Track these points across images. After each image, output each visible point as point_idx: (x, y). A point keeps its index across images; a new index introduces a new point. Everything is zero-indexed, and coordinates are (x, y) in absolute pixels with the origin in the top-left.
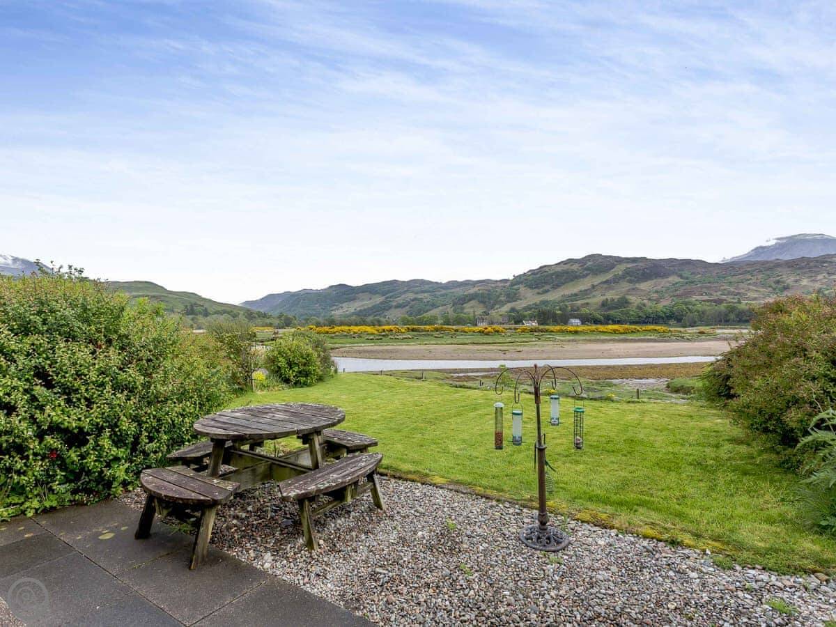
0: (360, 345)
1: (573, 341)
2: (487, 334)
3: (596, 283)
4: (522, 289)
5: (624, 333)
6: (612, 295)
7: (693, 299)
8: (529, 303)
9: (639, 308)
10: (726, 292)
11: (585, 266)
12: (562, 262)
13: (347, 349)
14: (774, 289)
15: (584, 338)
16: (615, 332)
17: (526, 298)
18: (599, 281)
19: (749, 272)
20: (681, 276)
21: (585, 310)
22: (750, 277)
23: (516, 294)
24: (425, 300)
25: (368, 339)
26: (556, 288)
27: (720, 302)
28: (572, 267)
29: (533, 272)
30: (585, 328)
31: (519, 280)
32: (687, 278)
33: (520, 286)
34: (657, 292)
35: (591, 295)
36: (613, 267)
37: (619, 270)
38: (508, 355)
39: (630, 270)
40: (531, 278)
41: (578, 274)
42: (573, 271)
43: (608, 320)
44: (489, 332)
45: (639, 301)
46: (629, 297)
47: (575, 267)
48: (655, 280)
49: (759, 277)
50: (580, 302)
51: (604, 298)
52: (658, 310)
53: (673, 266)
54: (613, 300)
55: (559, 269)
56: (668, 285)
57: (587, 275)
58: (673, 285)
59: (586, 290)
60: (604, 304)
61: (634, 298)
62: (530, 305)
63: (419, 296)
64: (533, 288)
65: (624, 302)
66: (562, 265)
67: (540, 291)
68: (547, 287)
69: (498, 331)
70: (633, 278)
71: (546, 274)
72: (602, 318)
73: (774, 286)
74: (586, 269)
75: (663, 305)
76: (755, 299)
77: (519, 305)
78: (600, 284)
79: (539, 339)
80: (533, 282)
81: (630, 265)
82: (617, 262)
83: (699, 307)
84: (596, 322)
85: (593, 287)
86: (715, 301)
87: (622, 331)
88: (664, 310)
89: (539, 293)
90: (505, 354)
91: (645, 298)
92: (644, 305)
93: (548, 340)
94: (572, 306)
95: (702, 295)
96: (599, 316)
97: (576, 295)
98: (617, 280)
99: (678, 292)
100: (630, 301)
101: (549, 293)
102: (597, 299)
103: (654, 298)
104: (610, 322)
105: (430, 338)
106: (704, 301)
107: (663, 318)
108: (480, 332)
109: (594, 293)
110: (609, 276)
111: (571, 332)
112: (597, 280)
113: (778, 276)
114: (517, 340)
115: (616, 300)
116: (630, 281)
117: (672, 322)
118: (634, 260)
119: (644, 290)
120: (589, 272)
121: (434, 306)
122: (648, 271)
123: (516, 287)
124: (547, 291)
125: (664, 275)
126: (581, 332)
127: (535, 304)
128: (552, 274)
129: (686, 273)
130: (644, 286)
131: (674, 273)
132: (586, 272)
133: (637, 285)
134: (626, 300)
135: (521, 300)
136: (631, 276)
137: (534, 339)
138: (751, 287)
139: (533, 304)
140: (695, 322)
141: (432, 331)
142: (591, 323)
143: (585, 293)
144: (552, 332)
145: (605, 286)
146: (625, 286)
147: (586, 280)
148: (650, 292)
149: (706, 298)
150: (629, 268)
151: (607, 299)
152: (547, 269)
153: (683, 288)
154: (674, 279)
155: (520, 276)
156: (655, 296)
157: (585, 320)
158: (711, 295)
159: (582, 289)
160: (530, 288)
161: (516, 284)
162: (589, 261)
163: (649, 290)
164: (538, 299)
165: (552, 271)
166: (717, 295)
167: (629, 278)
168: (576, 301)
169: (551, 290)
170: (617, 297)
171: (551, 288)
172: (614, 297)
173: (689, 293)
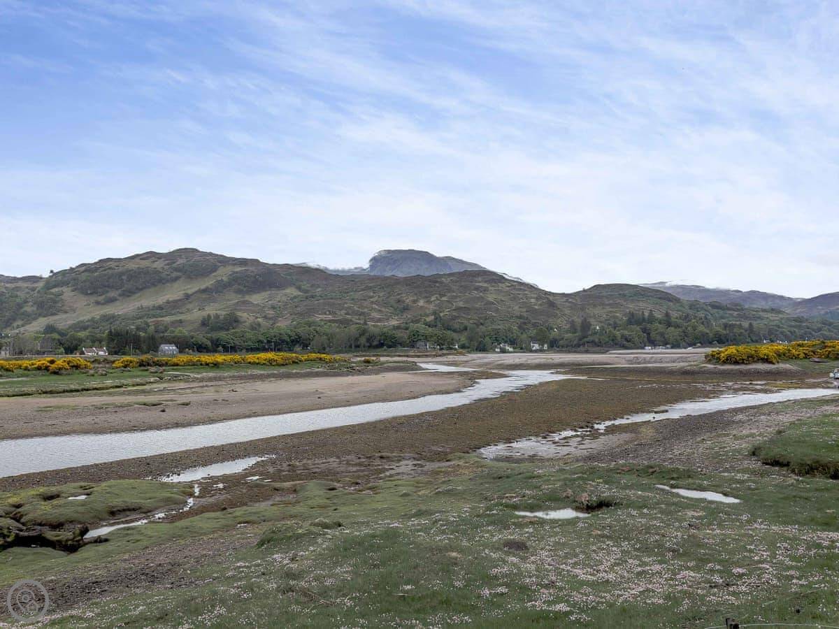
2: (56, 373)
3: (190, 292)
4: (67, 293)
5: (283, 365)
6: (214, 310)
7: (318, 318)
8: (81, 319)
9: (253, 328)
10: (350, 312)
11: (174, 265)
12: (137, 256)
14: (395, 310)
16: (271, 363)
17: (74, 311)
18: (196, 289)
19: (371, 288)
20: (299, 288)
21: (184, 331)
22: (372, 294)
23: (55, 302)
26: (129, 296)
27: (345, 323)
28: (155, 265)
29: (86, 268)
30: (184, 358)
31: (62, 278)
32: (306, 292)
33: (65, 289)
34: (273, 308)
35: (184, 310)
36: (214, 269)
37: (223, 273)
39: (238, 275)
40: (84, 276)
41: (163, 275)
42: (156, 272)
43: (216, 346)
44: (60, 369)
45: (252, 319)
46: (239, 314)
47: (159, 265)
48: (269, 292)
49: (381, 295)
50: (168, 319)
51: (205, 314)
52: (282, 332)
53: (290, 274)
54: (217, 316)
55: (132, 266)
56: (284, 299)
57: (177, 279)
58: (291, 299)
59: (175, 301)
60: (204, 323)
61: (245, 315)
62: (82, 322)
64: (87, 294)
65: (232, 321)
66: (137, 260)
67: (101, 299)
68: (112, 294)
69: (77, 367)
70: (242, 288)
71: (110, 272)
72: (209, 343)
73: (396, 306)
74: (176, 270)
75: (284, 325)
76: (379, 320)
77: (63, 321)
78: (196, 292)
79: (161, 379)
80: (88, 283)
81: (238, 269)
82: (220, 262)
83: (326, 329)
84: (201, 348)
85: (187, 297)
86: (341, 322)
87: (280, 361)
88: (289, 331)
89: (98, 303)
91: (258, 315)
92: (259, 325)
93: (175, 379)
94: (157, 324)
95: (325, 314)
96: (205, 340)
97: (160, 308)
98: (221, 287)
99: (299, 309)
100: (242, 320)
101: (118, 303)
102: (195, 314)
103: (271, 316)
104: (220, 348)
106: (330, 321)
107: (287, 343)
109: (190, 306)
110: (208, 282)
112: (193, 287)
113: (399, 294)
115: (221, 317)
116: (239, 292)
117: (298, 348)
118: (243, 262)
119: (258, 305)
120: (179, 274)
122: (261, 279)
123: (55, 290)
124: (112, 300)
125: (280, 287)
127: (92, 320)
128: (122, 274)
129: (306, 286)
130: (257, 299)
131: (291, 284)
132: (175, 274)
133: (247, 298)
134: (236, 317)
135: (66, 312)
136: (239, 284)
138: (374, 306)
139: (88, 321)
140: (324, 349)
142: (193, 351)
143: (174, 306)
145: (204, 296)
146: (232, 298)
147: (176, 285)
148: (264, 307)
149: (330, 317)
150: (237, 272)
151: (209, 316)
152: (113, 265)
153: (305, 303)
154: (291, 291)
155: (63, 273)
156: (271, 313)
157: (183, 345)
158: (336, 314)
159: (171, 299)
160: (83, 293)
161: (55, 286)
162: (181, 258)
163: (262, 305)
164: (97, 312)
165: (121, 269)
166: (341, 314)
167: (236, 286)
168: (162, 317)
169: (120, 298)
170: (224, 313)
171: (120, 295)
172: (218, 312)
173: (311, 311)
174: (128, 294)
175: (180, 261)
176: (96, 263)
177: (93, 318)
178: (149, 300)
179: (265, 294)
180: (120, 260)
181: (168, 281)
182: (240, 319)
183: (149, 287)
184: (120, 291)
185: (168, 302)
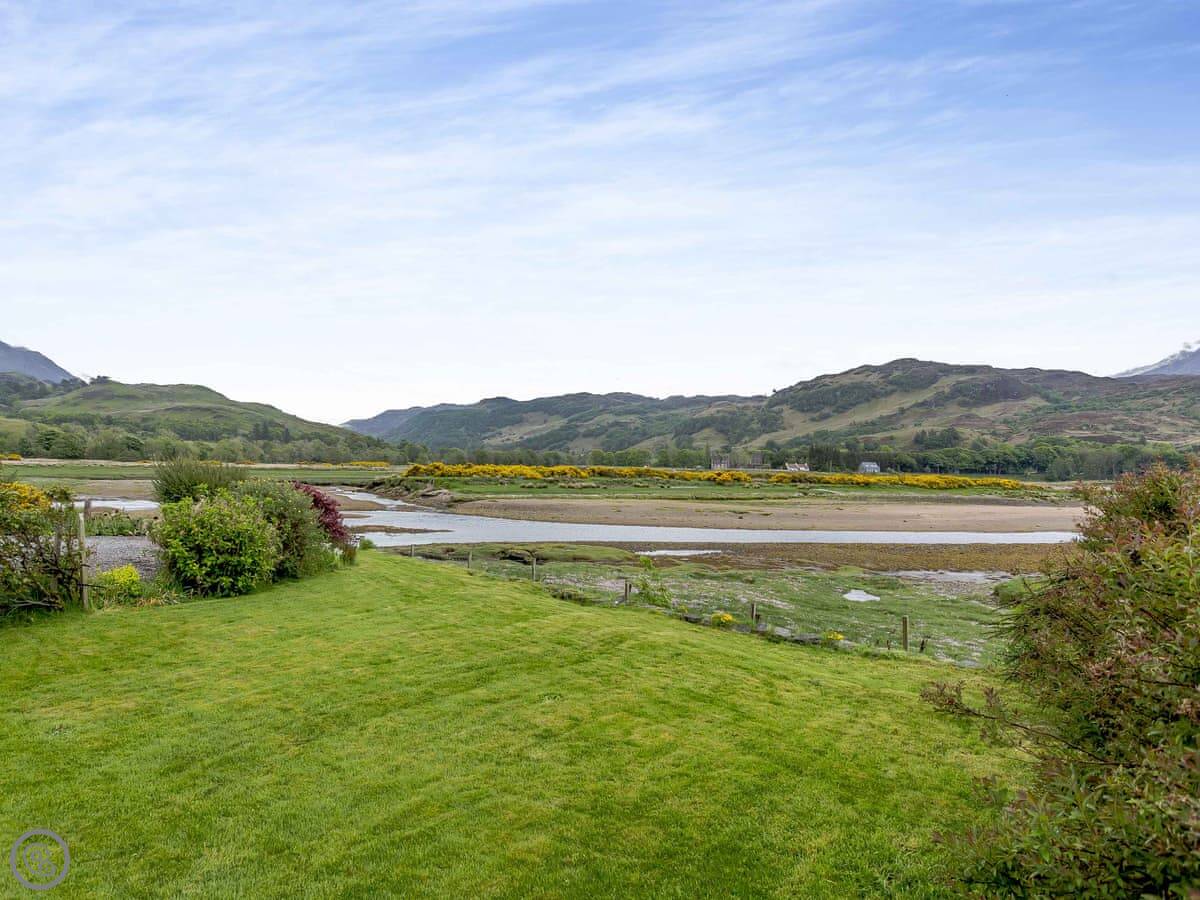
0: (508, 496)
1: (861, 498)
2: (721, 484)
3: (906, 406)
4: (787, 412)
5: (946, 489)
6: (932, 425)
7: (1066, 435)
8: (797, 435)
9: (975, 447)
10: (1121, 426)
11: (890, 378)
12: (852, 370)
13: (486, 502)
15: (880, 495)
16: (931, 486)
17: (792, 427)
18: (913, 403)
19: (1160, 393)
20: (1047, 398)
21: (885, 449)
22: (1162, 402)
23: (776, 420)
24: (632, 426)
25: (523, 487)
26: (842, 412)
27: (1109, 440)
28: (869, 379)
29: (804, 385)
30: (884, 478)
31: (783, 397)
32: (1057, 401)
33: (784, 407)
34: (1006, 422)
35: (898, 425)
36: (934, 379)
37: (946, 384)
38: (747, 520)
39: (963, 385)
40: (801, 394)
41: (877, 390)
42: (870, 386)
43: (924, 465)
44: (724, 481)
45: (976, 435)
46: (959, 429)
47: (874, 378)
48: (1003, 403)
49: (1178, 402)
50: (879, 436)
51: (919, 430)
52: (1007, 451)
53: (1033, 381)
54: (933, 433)
55: (846, 381)
56: (1024, 411)
57: (893, 392)
58: (1034, 411)
59: (890, 417)
60: (919, 440)
61: (968, 431)
62: (799, 438)
63: (623, 419)
64: (803, 411)
65: (951, 438)
66: (849, 375)
67: (816, 415)
68: (826, 410)
69: (738, 480)
70: (967, 399)
71: (825, 388)
72: (914, 462)
74: (891, 383)
75: (1016, 444)
76: (1169, 438)
77: (782, 437)
78: (913, 407)
79: (805, 494)
80: (804, 401)
81: (963, 378)
82: (942, 371)
83: (1075, 448)
84: (905, 467)
85: (902, 411)
86: (1101, 439)
87: (943, 484)
88: (1017, 452)
89: (813, 420)
90: (741, 518)
91: (985, 431)
92: (985, 443)
93: (819, 495)
94: (867, 441)
95: (1081, 429)
96: (909, 459)
97: (873, 424)
98: (941, 400)
99: (1041, 423)
100: (963, 436)
101: (830, 420)
102: (909, 431)
103: (1002, 432)
104: (928, 468)
105: (627, 487)
106: (1085, 439)
107: (1014, 465)
108: (709, 479)
109: (904, 422)
110: (928, 395)
111: (858, 484)
112: (909, 401)
114: (768, 495)
115: (938, 434)
116: (963, 404)
117: (1030, 472)
118: (971, 370)
119: (986, 419)
120: (894, 387)
121: (645, 435)
122: (992, 389)
123: (776, 408)
124: (826, 417)
125: (1018, 397)
126: (875, 484)
127: (807, 437)
128: (836, 390)
129: (1055, 394)
130: (986, 412)
131: (1035, 392)
132: (890, 388)
133: (974, 411)
134: (956, 433)
135: (784, 429)
136: (964, 396)
137: (796, 495)
138: (1163, 418)
139: (803, 437)
140: (1068, 473)
141: (632, 476)
142: (896, 470)
143: (889, 421)
144: (829, 483)
145: (921, 410)
146: (954, 411)
147: (891, 399)
148: (994, 422)
149: (1088, 433)
150: (961, 382)
151: (924, 432)
152: (828, 380)
153: (1052, 416)
154: (1035, 401)
155: (783, 391)
156: (1002, 428)
157: (886, 464)
158: (1097, 429)
159: (884, 414)
160: (799, 410)
161: (777, 404)
162: (897, 369)
163: (993, 419)
164: (812, 429)
165: (836, 385)
166: (1106, 430)
167: (960, 398)
168: (873, 433)
169: (835, 414)
170: (941, 429)
171: (834, 411)
172: (935, 428)
173: (1059, 426)
174: (842, 410)
175: (896, 373)
176: (812, 381)
177: (808, 435)
178: (861, 416)
179: (998, 406)
180: (835, 376)
181: (882, 396)
182: (961, 435)
183: (860, 403)
184: (834, 408)
185: (881, 417)
